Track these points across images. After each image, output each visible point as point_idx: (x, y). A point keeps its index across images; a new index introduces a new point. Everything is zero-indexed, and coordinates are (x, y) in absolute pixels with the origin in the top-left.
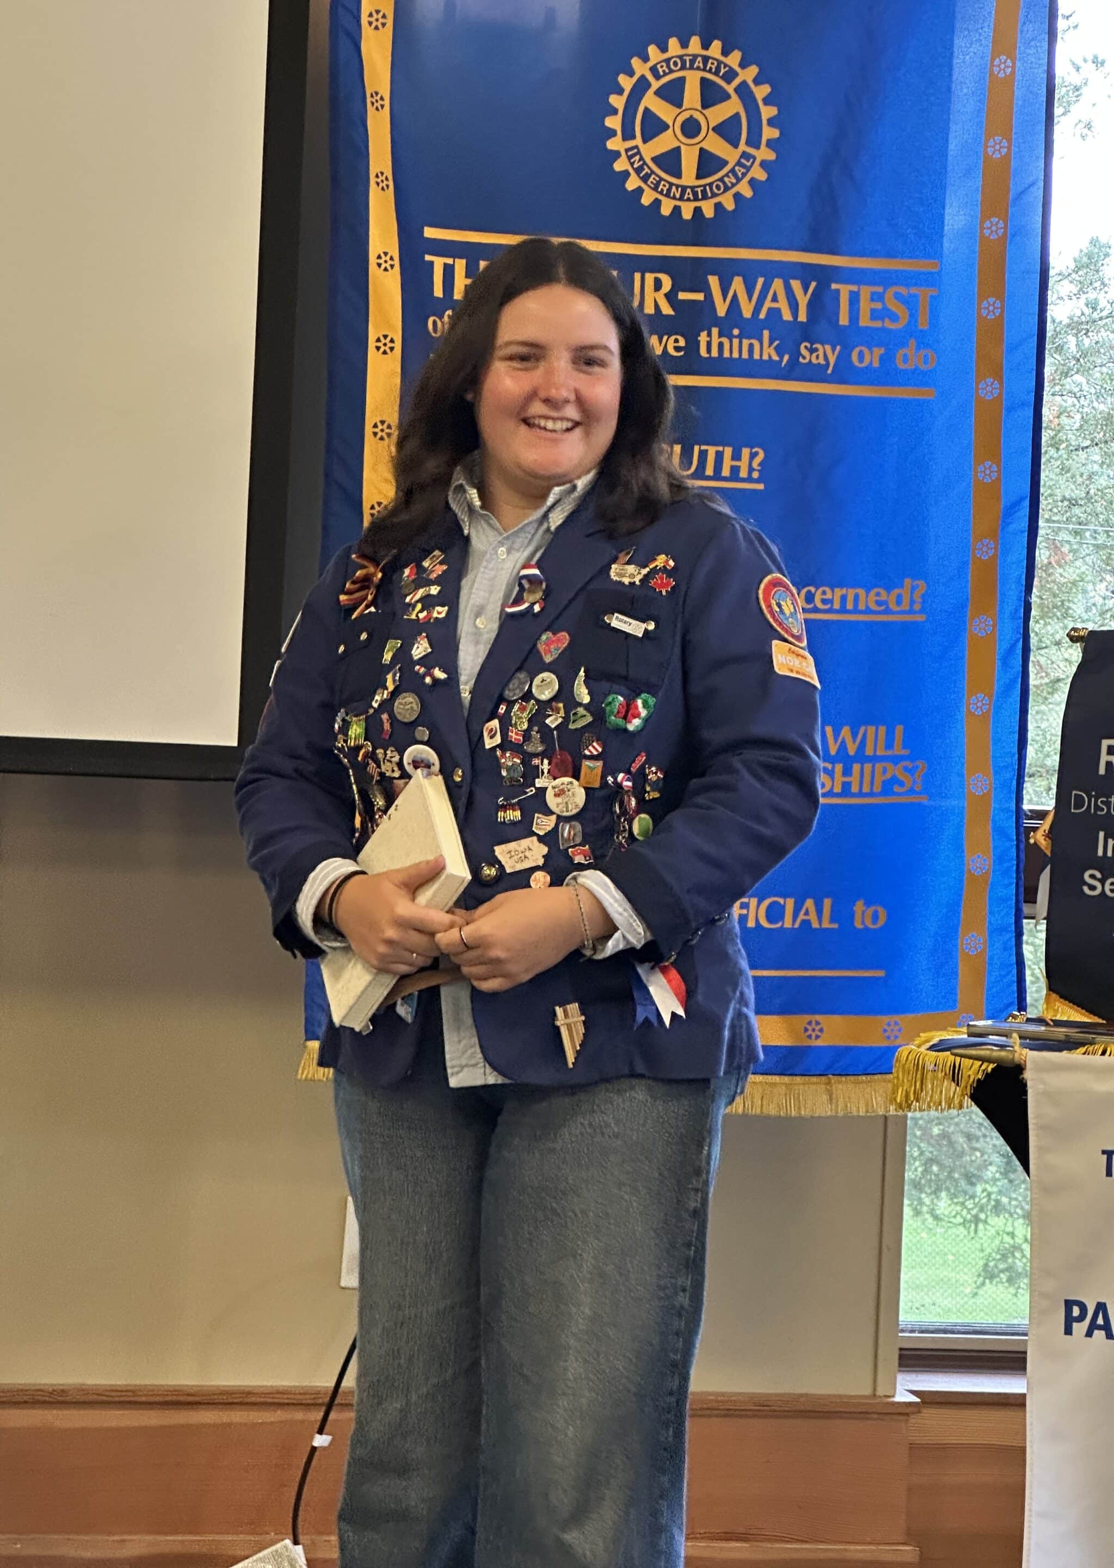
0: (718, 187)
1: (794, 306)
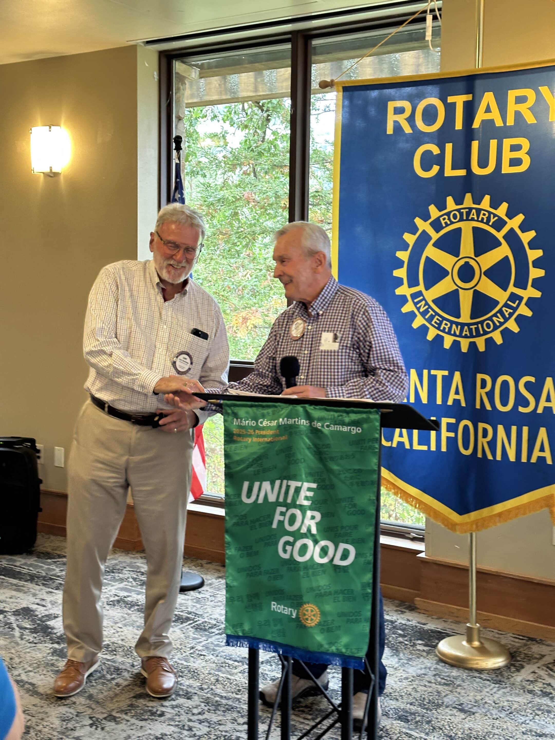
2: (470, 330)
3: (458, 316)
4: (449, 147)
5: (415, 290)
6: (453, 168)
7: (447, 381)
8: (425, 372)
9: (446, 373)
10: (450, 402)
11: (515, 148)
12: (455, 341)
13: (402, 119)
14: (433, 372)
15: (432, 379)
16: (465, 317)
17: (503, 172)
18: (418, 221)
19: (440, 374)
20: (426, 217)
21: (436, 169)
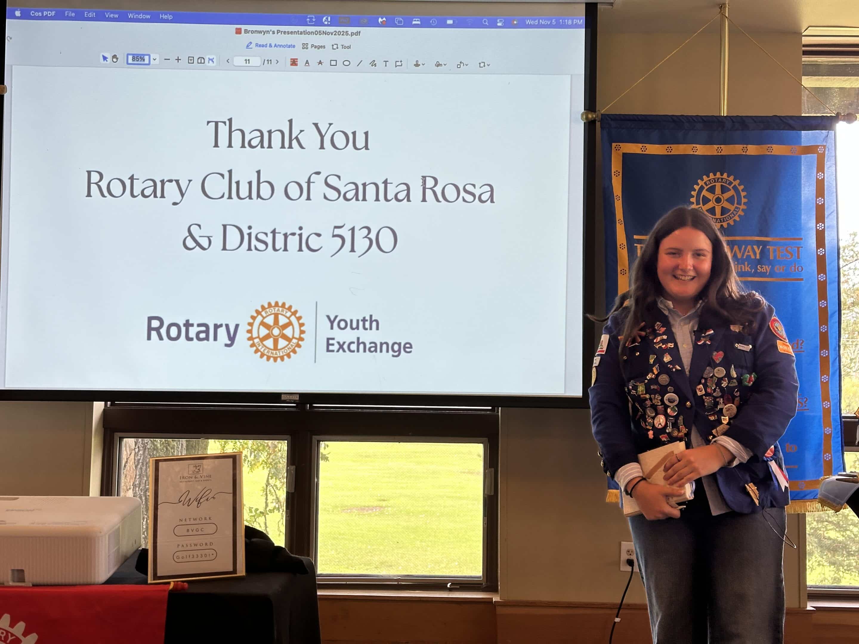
0: (728, 218)
1: (755, 254)
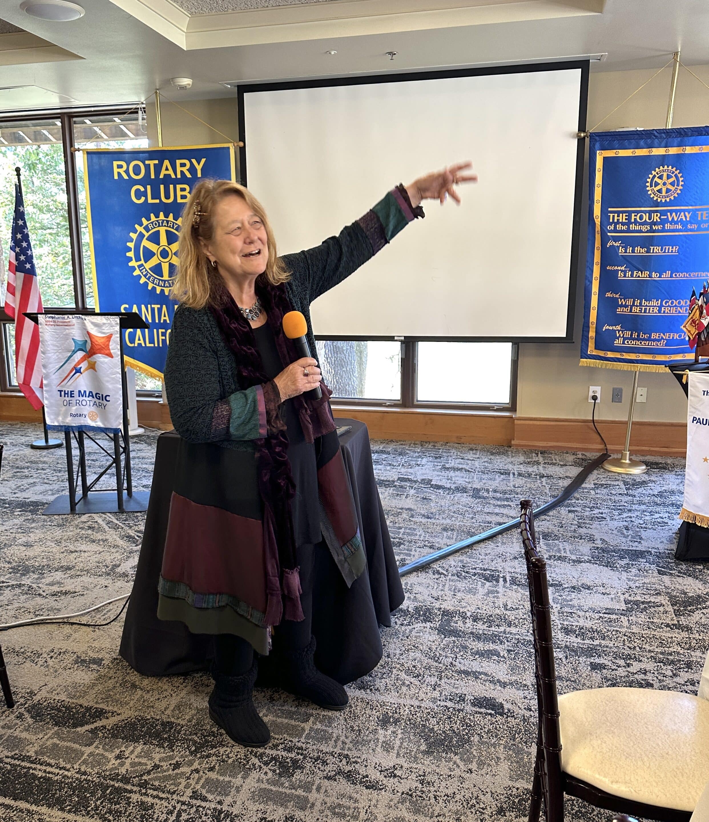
2: (169, 284)
3: (162, 277)
4: (149, 187)
5: (139, 263)
6: (152, 199)
7: (160, 310)
8: (149, 306)
9: (159, 306)
10: (162, 321)
11: (183, 190)
12: (162, 290)
13: (121, 171)
14: (153, 306)
15: (153, 310)
16: (166, 277)
17: (178, 201)
18: (137, 226)
19: (156, 307)
20: (141, 224)
21: (143, 199)
